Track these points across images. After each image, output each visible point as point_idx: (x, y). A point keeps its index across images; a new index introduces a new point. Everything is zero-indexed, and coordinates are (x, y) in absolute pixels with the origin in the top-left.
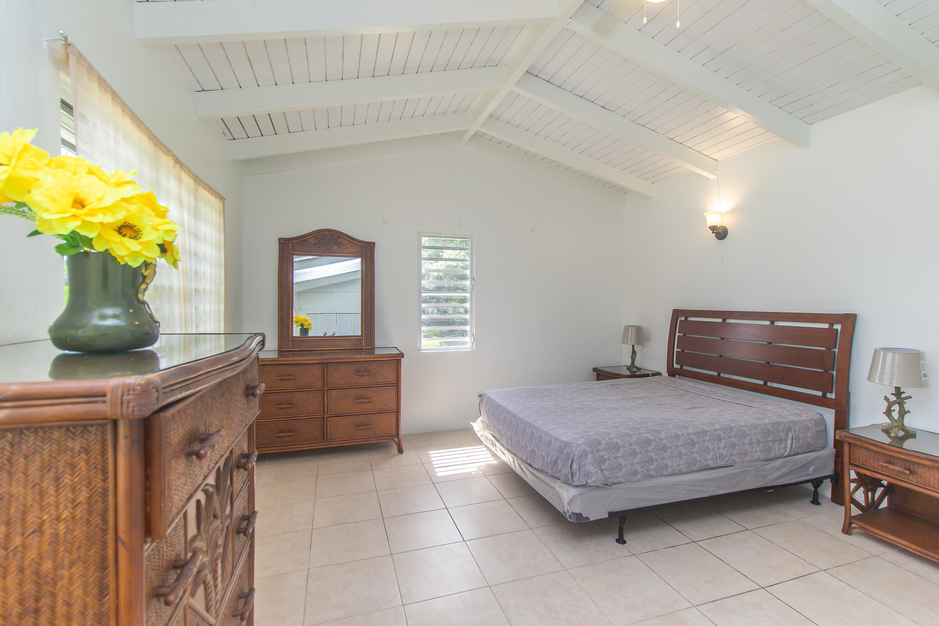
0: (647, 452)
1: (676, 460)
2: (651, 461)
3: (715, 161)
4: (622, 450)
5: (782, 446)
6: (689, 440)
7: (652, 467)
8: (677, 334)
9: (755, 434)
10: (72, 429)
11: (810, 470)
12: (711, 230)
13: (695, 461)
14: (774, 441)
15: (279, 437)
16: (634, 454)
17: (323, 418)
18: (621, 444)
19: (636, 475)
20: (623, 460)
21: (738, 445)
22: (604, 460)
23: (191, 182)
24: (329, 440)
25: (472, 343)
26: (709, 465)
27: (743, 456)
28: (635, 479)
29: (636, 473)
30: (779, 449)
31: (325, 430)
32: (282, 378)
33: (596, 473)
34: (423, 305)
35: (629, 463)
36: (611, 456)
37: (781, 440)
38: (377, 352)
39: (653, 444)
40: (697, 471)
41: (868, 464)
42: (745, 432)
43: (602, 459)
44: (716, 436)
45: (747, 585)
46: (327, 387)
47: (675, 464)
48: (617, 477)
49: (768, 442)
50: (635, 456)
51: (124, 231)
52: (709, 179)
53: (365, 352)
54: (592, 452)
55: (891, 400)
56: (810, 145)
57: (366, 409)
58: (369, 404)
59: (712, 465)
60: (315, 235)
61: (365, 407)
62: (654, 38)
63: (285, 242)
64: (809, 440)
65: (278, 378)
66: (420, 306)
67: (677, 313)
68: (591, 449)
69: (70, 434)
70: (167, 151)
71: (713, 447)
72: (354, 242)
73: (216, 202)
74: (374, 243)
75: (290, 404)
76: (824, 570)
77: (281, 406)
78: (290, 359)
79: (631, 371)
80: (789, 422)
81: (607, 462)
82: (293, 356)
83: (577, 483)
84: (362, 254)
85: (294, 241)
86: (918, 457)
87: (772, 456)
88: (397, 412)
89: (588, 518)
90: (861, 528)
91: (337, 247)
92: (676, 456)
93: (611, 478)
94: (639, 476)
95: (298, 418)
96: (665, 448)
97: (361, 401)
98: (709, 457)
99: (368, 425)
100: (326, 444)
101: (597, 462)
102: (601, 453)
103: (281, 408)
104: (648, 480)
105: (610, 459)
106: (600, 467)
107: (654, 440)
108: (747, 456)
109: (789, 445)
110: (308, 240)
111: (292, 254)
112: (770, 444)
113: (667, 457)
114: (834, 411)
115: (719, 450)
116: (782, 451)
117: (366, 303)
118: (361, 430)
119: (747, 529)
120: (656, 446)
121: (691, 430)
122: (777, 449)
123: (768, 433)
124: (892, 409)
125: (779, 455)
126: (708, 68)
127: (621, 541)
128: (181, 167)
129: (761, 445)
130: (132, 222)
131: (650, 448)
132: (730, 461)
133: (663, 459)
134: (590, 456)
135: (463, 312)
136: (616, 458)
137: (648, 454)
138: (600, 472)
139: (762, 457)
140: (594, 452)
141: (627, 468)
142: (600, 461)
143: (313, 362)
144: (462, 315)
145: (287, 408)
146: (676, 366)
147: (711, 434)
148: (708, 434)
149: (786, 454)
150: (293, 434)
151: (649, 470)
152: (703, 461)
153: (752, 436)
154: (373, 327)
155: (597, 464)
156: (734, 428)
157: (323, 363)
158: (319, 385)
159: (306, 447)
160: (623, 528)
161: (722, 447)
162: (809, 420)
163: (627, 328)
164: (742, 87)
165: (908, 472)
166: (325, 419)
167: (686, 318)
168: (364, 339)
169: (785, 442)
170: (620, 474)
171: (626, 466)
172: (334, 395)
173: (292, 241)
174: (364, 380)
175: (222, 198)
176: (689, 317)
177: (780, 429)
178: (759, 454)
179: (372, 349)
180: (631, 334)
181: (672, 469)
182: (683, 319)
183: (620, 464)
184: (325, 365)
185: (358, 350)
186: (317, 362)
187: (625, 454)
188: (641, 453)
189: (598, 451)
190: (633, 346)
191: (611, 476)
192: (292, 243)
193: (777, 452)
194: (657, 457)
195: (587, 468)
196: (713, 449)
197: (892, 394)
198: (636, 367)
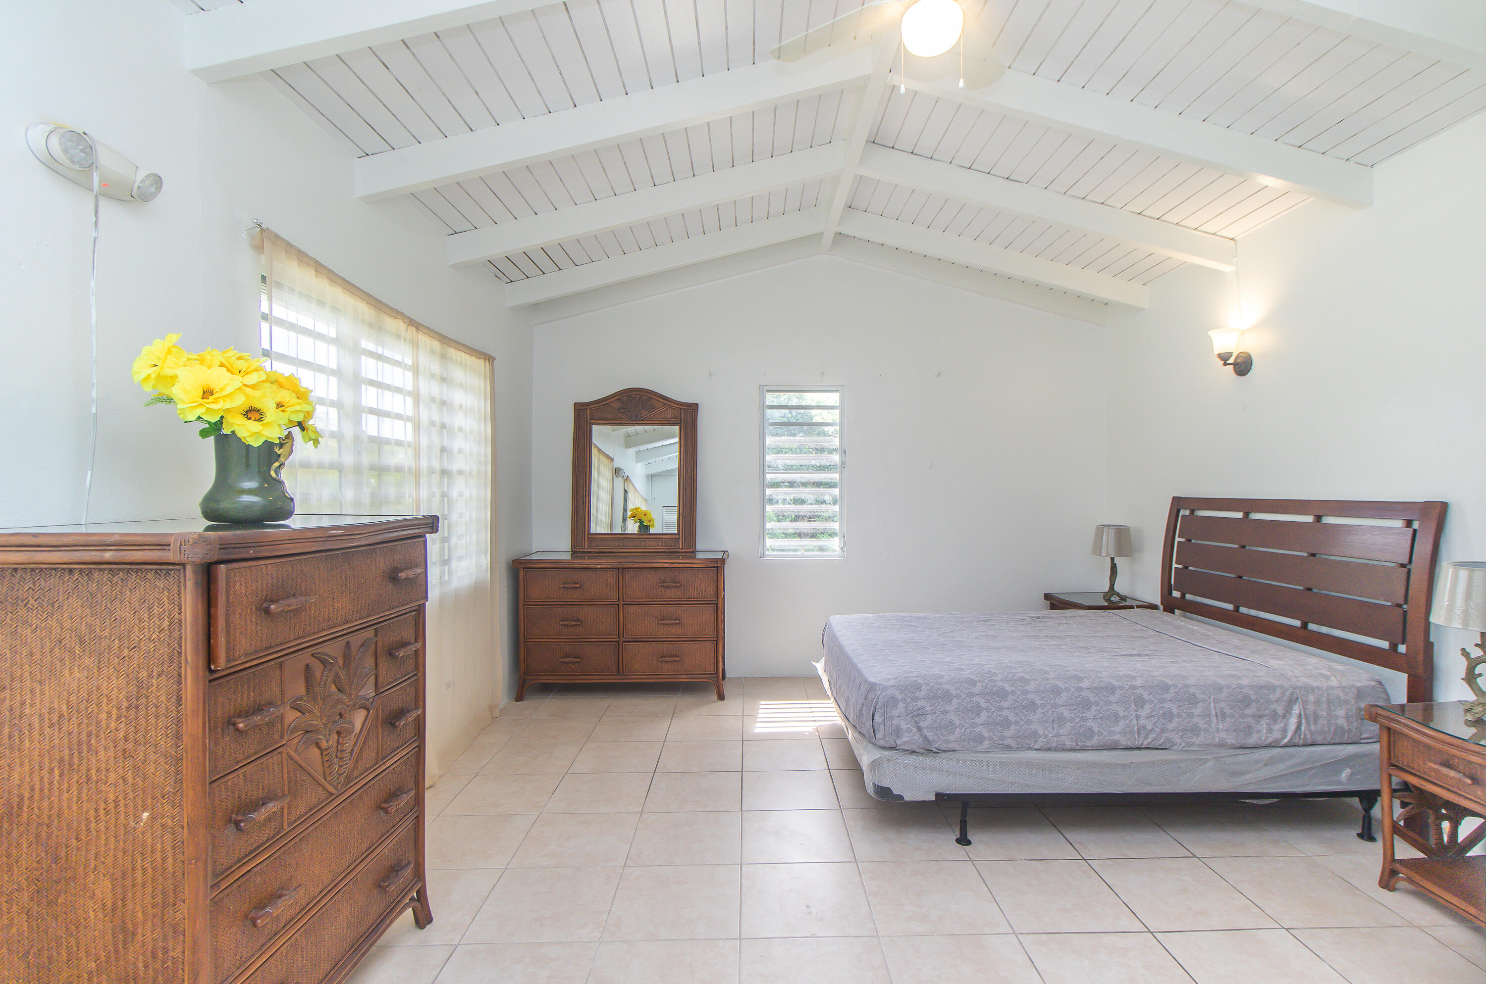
0: (1000, 709)
1: (1053, 727)
2: (1006, 723)
3: (1231, 241)
4: (955, 701)
5: (1278, 726)
6: (1079, 699)
7: (1007, 733)
8: (1177, 539)
9: (1216, 701)
10: (158, 571)
11: (1344, 774)
12: (1222, 360)
13: (1090, 733)
14: (1259, 717)
15: (563, 662)
16: (977, 710)
17: (618, 642)
18: (954, 692)
19: (981, 742)
20: (957, 717)
21: (1179, 716)
22: (925, 714)
23: (436, 345)
24: (626, 672)
25: (842, 548)
26: (1117, 742)
27: (1189, 735)
28: (979, 748)
29: (979, 739)
30: (1270, 730)
31: (620, 658)
32: (566, 585)
33: (909, 730)
34: (769, 492)
35: (966, 723)
36: (936, 708)
37: (1274, 716)
38: (700, 556)
39: (1010, 698)
40: (1096, 749)
41: (1416, 766)
42: (1194, 695)
43: (921, 712)
44: (1133, 697)
45: (1127, 922)
46: (623, 601)
47: (1052, 734)
48: (949, 742)
49: (1243, 716)
50: (979, 713)
51: (252, 415)
52: (1223, 273)
53: (682, 556)
54: (905, 700)
55: (1473, 656)
56: (1373, 203)
57: (673, 633)
58: (678, 628)
59: (1124, 742)
60: (619, 397)
61: (672, 631)
62: (1036, 74)
63: (582, 408)
64: (1342, 722)
65: (562, 586)
66: (764, 492)
67: (1178, 503)
68: (903, 695)
69: (157, 575)
70: (397, 313)
71: (1126, 713)
72: (672, 404)
73: (481, 365)
74: (697, 405)
75: (577, 620)
76: (1286, 929)
77: (565, 623)
78: (585, 561)
79: (1108, 600)
80: (1295, 688)
81: (929, 718)
82: (590, 558)
83: (882, 743)
84: (681, 420)
85: (592, 406)
86: (1479, 753)
87: (1252, 740)
88: (717, 639)
89: (901, 797)
90: (1410, 880)
91: (648, 412)
92: (1053, 721)
93: (937, 742)
94: (986, 744)
95: (586, 640)
96: (1032, 707)
97: (667, 622)
98: (1117, 729)
99: (676, 656)
100: (620, 677)
101: (912, 715)
102: (920, 703)
103: (566, 625)
104: (1003, 752)
105: (935, 713)
106: (916, 722)
107: (1013, 693)
108: (1198, 735)
109: (1292, 726)
110: (610, 404)
111: (590, 423)
112: (1251, 721)
113: (1036, 720)
114: (1406, 675)
115: (1137, 720)
116: (1276, 735)
117: (685, 489)
118: (667, 662)
119: (1194, 856)
120: (1016, 701)
121: (1085, 684)
122: (1264, 731)
123: (1246, 701)
124: (1477, 671)
125: (1269, 741)
126: (1141, 104)
127: (963, 841)
128: (417, 329)
129: (1228, 719)
130: (257, 405)
131: (1004, 704)
132: (1162, 740)
133: (1029, 722)
134: (901, 705)
135: (829, 502)
136: (945, 712)
137: (1002, 713)
138: (915, 730)
139: (1230, 740)
140: (909, 700)
141: (963, 729)
142: (917, 715)
143: (604, 566)
144: (828, 506)
145: (573, 625)
146: (1176, 594)
147: (1123, 692)
148: (1118, 692)
149: (1286, 741)
150: (579, 660)
151: (1003, 738)
152: (1105, 733)
153: (1210, 704)
154: (694, 521)
155: (912, 717)
156: (1172, 688)
157: (618, 569)
158: (613, 597)
159: (596, 680)
160: (966, 821)
161: (1144, 715)
162: (1343, 688)
163: (1101, 529)
164: (1215, 124)
165: (1469, 781)
166: (621, 645)
167: (1192, 512)
168: (681, 538)
169: (1284, 720)
170: (951, 738)
171: (961, 726)
172: (632, 611)
173: (590, 407)
174: (672, 594)
175: (489, 359)
176: (1198, 510)
177: (1273, 697)
178: (1223, 735)
179: (692, 552)
180: (1109, 538)
181: (1046, 740)
182: (1187, 512)
183: (951, 723)
184: (620, 570)
185: (673, 554)
186: (609, 566)
187: (960, 709)
188: (988, 709)
189: (915, 699)
190: (1112, 559)
191: (935, 738)
192: (590, 408)
193: (1264, 735)
194: (1017, 718)
195: (895, 722)
196: (1125, 717)
197: (1477, 645)
198: (1118, 595)
